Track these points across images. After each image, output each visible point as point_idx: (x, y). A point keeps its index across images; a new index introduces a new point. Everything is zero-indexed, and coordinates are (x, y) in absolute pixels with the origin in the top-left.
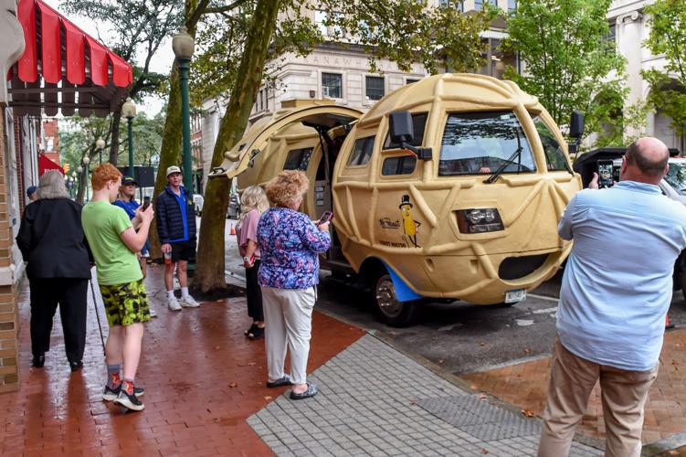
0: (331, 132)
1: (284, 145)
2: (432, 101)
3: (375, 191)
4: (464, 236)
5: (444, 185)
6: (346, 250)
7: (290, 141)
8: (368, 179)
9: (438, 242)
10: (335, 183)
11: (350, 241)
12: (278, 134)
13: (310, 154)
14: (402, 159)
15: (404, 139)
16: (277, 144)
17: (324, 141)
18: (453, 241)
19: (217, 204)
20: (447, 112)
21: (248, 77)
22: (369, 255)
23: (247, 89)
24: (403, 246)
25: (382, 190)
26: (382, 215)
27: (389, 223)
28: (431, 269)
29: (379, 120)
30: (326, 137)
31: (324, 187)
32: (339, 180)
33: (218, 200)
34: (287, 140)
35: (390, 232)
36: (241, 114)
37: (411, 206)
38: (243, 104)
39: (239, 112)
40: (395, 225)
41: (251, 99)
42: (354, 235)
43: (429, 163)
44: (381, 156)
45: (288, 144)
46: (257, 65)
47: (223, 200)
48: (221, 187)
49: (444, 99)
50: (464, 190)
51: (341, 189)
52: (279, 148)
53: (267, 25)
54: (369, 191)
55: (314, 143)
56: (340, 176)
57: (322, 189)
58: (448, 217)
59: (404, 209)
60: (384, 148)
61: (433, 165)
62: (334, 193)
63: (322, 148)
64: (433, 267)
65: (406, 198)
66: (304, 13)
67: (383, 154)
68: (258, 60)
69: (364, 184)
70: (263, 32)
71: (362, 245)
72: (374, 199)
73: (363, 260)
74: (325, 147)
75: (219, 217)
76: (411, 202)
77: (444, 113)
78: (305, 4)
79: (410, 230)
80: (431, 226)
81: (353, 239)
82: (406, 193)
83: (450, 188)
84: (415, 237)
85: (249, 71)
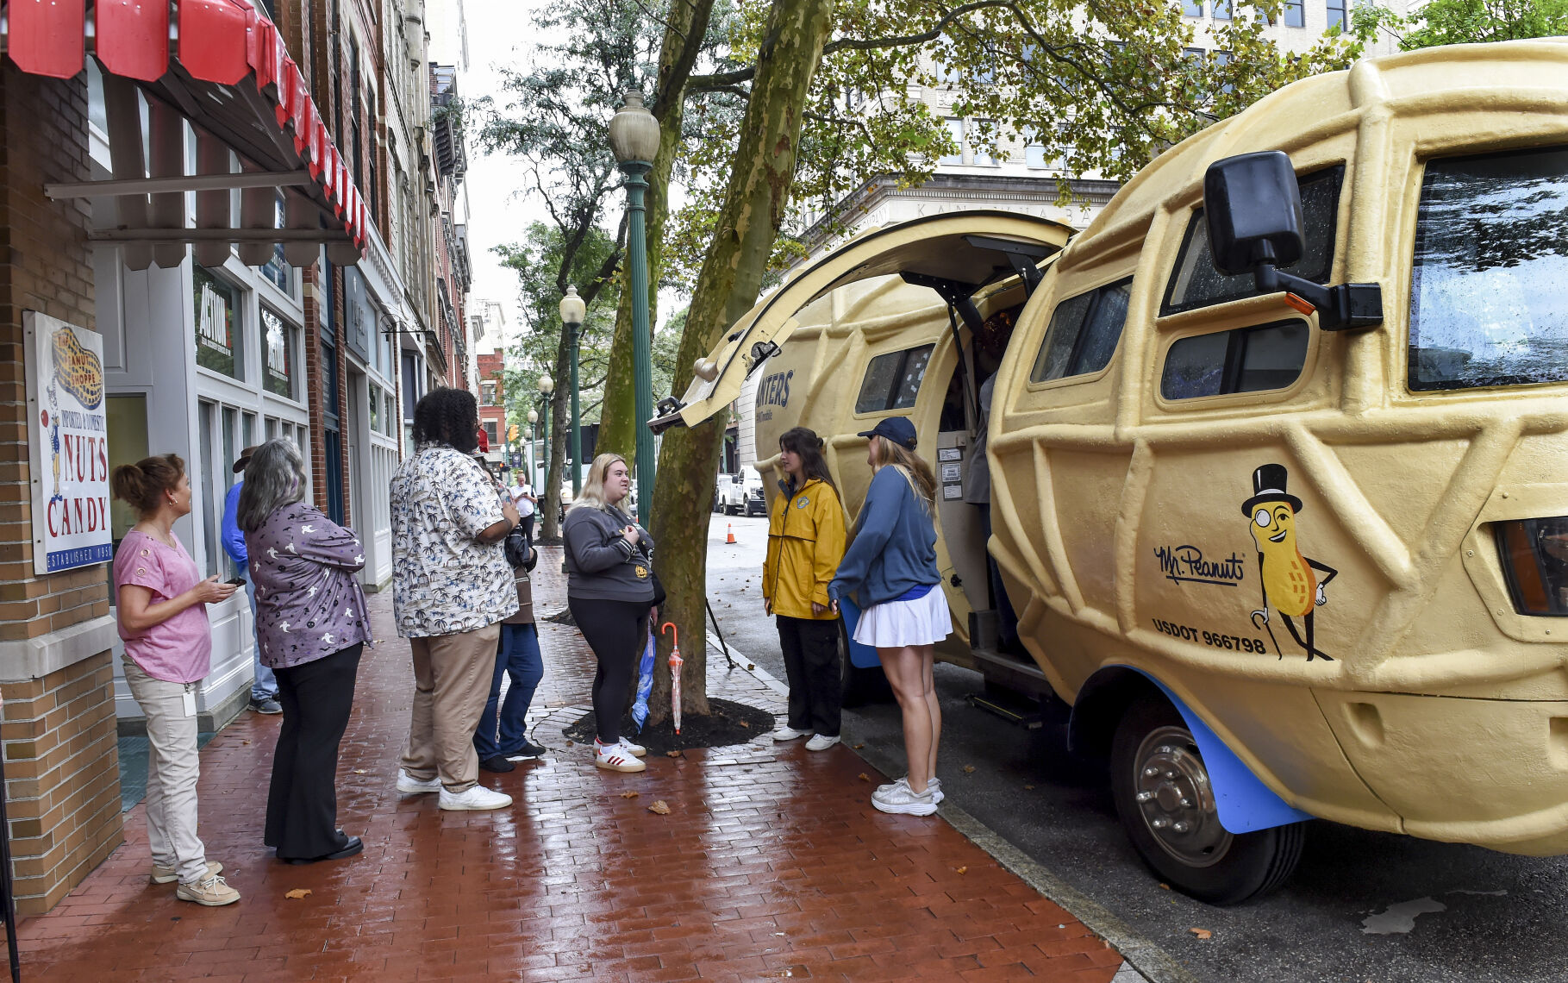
0: (980, 298)
1: (857, 343)
2: (1355, 126)
3: (1142, 452)
4: (1535, 626)
5: (1444, 423)
6: (1031, 632)
7: (874, 335)
8: (1113, 413)
9: (1410, 645)
10: (997, 435)
11: (1044, 607)
12: (844, 321)
13: (925, 362)
14: (1241, 339)
15: (1269, 250)
16: (840, 345)
17: (961, 324)
18: (1480, 643)
19: (685, 498)
20: (1422, 158)
21: (758, 162)
22: (1111, 661)
23: (757, 194)
24: (1256, 647)
25: (1163, 449)
26: (1170, 534)
27: (1197, 565)
28: (1366, 738)
29: (1144, 225)
30: (969, 313)
31: (961, 449)
32: (1008, 425)
33: (685, 488)
34: (866, 331)
35: (1198, 598)
36: (741, 262)
37: (1296, 505)
38: (747, 235)
39: (737, 256)
40: (1225, 573)
41: (767, 221)
42: (1060, 591)
43: (1370, 341)
44: (1154, 337)
45: (870, 343)
46: (782, 127)
47: (698, 488)
48: (694, 452)
49: (1405, 112)
50: (1532, 440)
51: (1017, 453)
52: (846, 352)
53: (807, 23)
54: (1119, 453)
55: (934, 333)
56: (1010, 413)
57: (956, 454)
58: (1462, 549)
59: (1263, 519)
60: (1166, 308)
61: (1385, 348)
62: (993, 461)
63: (957, 340)
64: (1380, 732)
65: (1272, 476)
66: (914, 94)
67: (1163, 329)
68: (784, 115)
69: (1099, 432)
70: (797, 41)
71: (1089, 627)
72: (1136, 481)
73: (1092, 671)
74: (966, 341)
75: (688, 532)
76: (1293, 487)
77: (1408, 159)
78: (916, 76)
79: (1290, 596)
80: (1384, 582)
81: (1057, 603)
82: (1270, 456)
83: (1471, 433)
84: (1309, 619)
85: (761, 147)
